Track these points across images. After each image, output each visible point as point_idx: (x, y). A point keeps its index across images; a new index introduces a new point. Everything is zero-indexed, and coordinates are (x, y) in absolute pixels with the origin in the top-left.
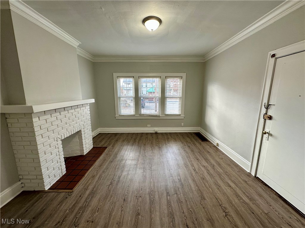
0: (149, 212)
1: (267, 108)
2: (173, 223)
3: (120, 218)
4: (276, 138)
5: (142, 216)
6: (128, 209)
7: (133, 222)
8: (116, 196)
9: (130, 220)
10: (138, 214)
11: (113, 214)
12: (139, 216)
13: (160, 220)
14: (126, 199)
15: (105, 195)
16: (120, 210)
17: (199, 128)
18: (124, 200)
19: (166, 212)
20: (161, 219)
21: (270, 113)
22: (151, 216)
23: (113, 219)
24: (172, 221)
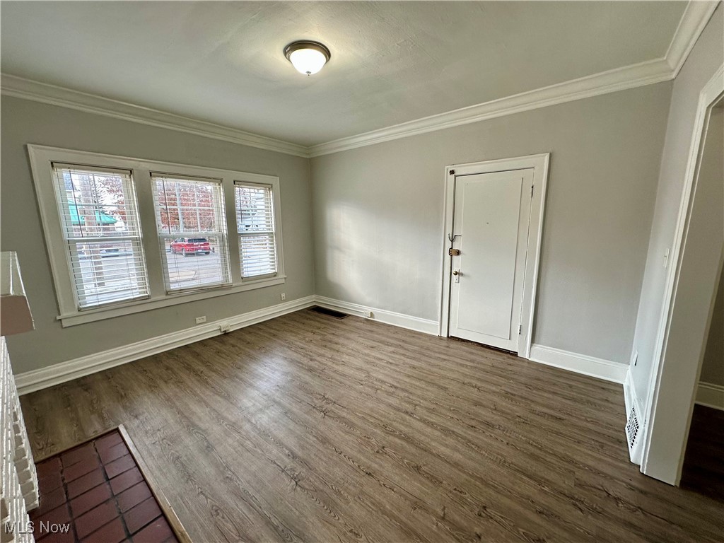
0: (425, 453)
1: (452, 241)
2: (460, 437)
3: (406, 499)
4: (468, 276)
5: (424, 465)
6: (397, 478)
7: (427, 482)
8: (346, 485)
9: (422, 484)
10: (418, 468)
11: (387, 506)
12: (423, 469)
13: (448, 448)
14: (369, 471)
15: (322, 504)
16: (386, 491)
17: (313, 296)
18: (369, 474)
19: (438, 433)
20: (447, 446)
21: (456, 247)
22: (432, 454)
23: (400, 511)
24: (457, 436)
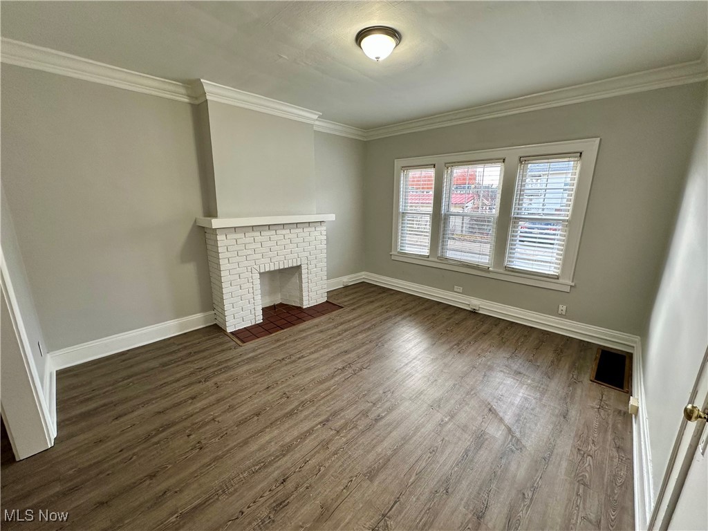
0: (270, 422)
2: (274, 459)
3: (239, 403)
6: (257, 401)
7: (244, 417)
9: (243, 414)
10: (258, 415)
11: (240, 394)
12: (256, 418)
14: (270, 388)
15: (260, 368)
19: (288, 439)
24: (277, 457)
